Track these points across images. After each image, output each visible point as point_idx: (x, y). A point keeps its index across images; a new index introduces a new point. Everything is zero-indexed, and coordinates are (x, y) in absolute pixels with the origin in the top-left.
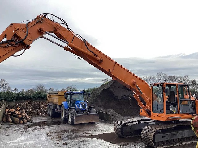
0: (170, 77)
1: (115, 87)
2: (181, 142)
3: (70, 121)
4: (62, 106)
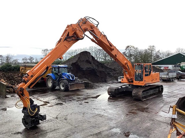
0: (99, 49)
1: (80, 61)
2: (150, 97)
3: (62, 88)
4: (48, 77)
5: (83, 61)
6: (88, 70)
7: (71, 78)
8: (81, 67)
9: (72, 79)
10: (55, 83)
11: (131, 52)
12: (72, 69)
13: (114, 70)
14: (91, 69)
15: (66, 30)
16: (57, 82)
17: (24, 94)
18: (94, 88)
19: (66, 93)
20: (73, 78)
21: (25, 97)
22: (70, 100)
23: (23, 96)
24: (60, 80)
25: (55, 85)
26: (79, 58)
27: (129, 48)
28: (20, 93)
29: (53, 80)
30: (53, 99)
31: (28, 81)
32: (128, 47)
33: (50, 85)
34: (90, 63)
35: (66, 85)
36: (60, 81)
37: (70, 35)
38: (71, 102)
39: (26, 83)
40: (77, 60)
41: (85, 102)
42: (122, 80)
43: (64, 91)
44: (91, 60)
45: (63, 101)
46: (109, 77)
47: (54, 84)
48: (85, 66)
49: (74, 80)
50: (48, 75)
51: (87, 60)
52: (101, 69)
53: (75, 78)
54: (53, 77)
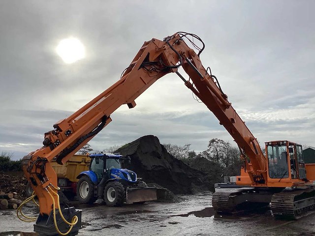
1: (142, 152)
3: (111, 200)
4: (83, 178)
5: (146, 153)
6: (157, 169)
7: (129, 178)
8: (144, 163)
9: (131, 181)
10: (96, 189)
11: (218, 150)
12: (130, 161)
13: (202, 173)
14: (161, 168)
15: (142, 51)
16: (100, 189)
17: (45, 176)
18: (174, 200)
19: (120, 209)
20: (133, 177)
21: (47, 183)
22: (134, 220)
23: (43, 181)
24: (107, 183)
25: (96, 194)
26: (139, 147)
27: (215, 143)
28: (36, 173)
29: (93, 183)
30: (95, 217)
31: (58, 142)
32: (213, 141)
33: (84, 194)
34: (159, 158)
35: (120, 193)
36: (108, 185)
37: (152, 59)
38: (137, 222)
39: (52, 149)
40: (136, 149)
41: (170, 223)
42: (239, 179)
43: (115, 206)
44: (160, 151)
45: (120, 220)
46: (196, 185)
47: (93, 192)
48: (150, 163)
49: (137, 183)
50: (83, 175)
51: (154, 152)
52: (178, 170)
53: (137, 178)
54: (92, 177)
